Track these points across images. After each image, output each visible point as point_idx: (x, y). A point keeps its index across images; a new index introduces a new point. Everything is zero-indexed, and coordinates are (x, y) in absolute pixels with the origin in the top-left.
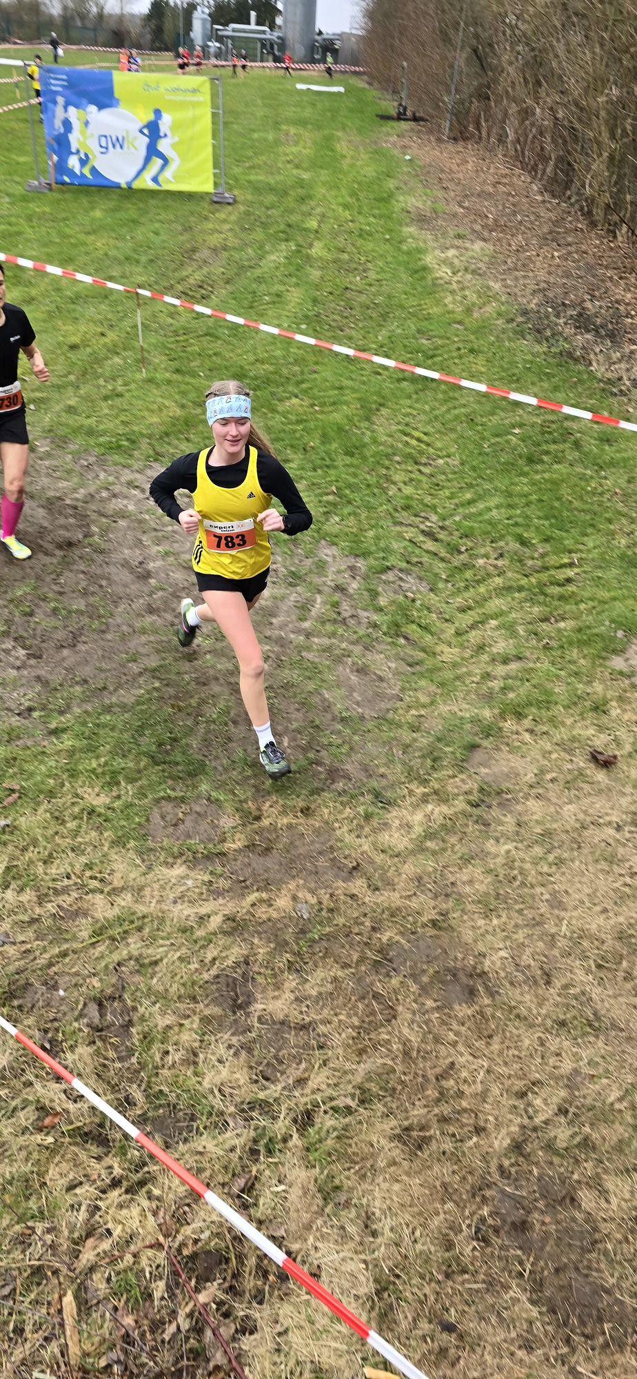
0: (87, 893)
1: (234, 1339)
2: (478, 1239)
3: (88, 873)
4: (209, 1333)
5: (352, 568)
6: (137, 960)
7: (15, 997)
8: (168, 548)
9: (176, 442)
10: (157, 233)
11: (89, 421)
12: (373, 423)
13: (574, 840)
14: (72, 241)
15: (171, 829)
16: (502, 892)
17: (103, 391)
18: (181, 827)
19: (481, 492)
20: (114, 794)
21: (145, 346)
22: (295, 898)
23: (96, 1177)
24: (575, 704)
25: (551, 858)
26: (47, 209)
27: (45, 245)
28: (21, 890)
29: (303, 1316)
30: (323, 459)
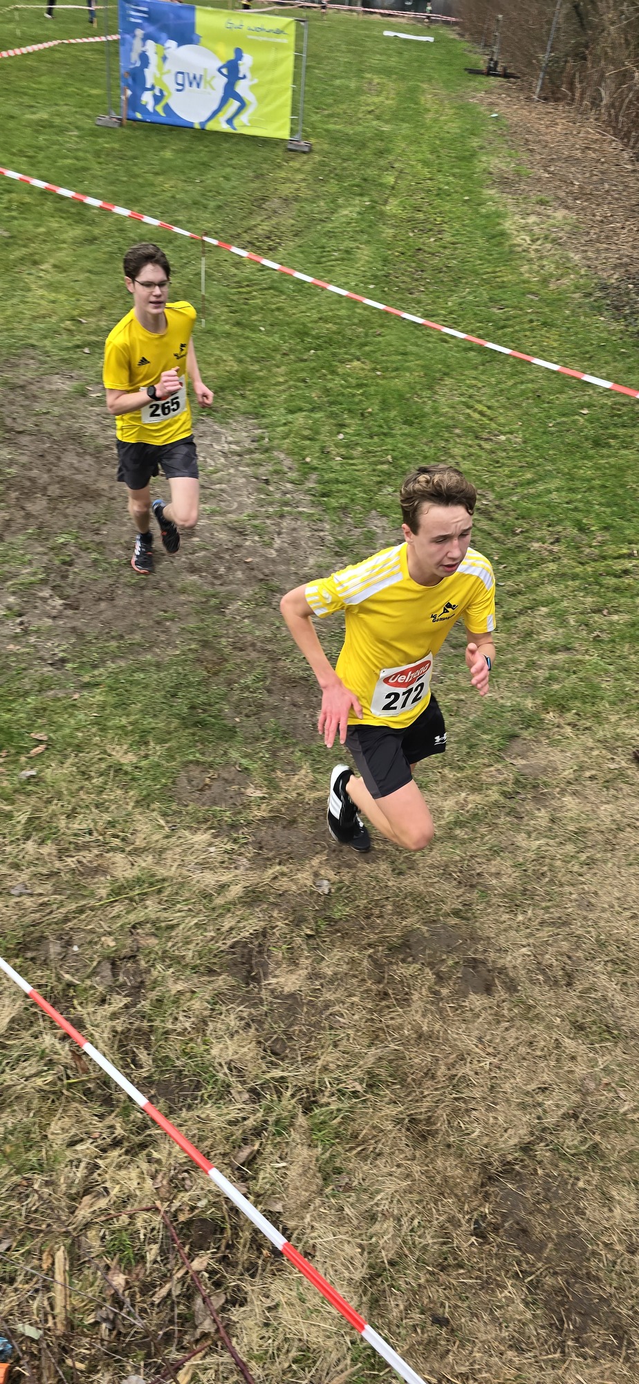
0: (108, 851)
1: (223, 1309)
2: (477, 1235)
4: (199, 1301)
6: (154, 923)
7: (29, 949)
8: (214, 507)
9: (230, 397)
10: (227, 178)
12: (435, 393)
13: (607, 842)
14: (140, 180)
15: (197, 795)
16: (529, 887)
18: (207, 792)
19: (542, 472)
20: (142, 753)
21: (207, 296)
22: (316, 875)
23: (97, 1135)
24: (622, 701)
25: (583, 857)
26: (116, 146)
27: (112, 183)
28: (42, 842)
29: (294, 1294)
30: (381, 426)
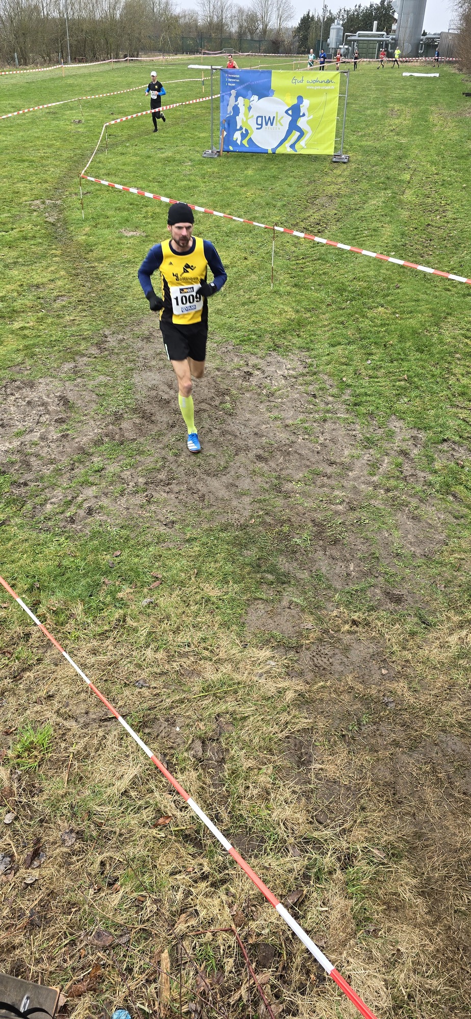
0: (201, 659)
1: (281, 1016)
3: (203, 645)
5: (414, 438)
6: (231, 714)
7: (146, 727)
8: (277, 414)
9: (291, 337)
11: (230, 320)
12: (441, 328)
14: (231, 192)
17: (243, 300)
20: (224, 590)
21: (274, 267)
23: (191, 869)
26: (216, 170)
27: (212, 195)
28: (157, 650)
30: (399, 354)
